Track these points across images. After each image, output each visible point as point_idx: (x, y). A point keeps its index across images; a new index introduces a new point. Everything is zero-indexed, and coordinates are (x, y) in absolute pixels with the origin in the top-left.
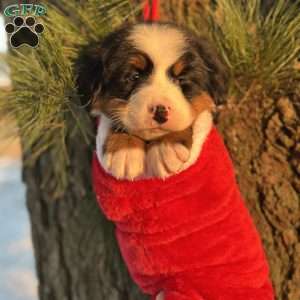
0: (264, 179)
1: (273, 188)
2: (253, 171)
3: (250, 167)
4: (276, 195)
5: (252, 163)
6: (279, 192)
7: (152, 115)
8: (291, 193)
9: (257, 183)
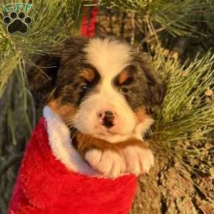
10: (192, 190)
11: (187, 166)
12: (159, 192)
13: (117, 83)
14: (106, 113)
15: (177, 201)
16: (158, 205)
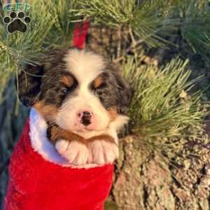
0: (149, 180)
1: (155, 190)
2: (142, 173)
3: (140, 169)
4: (156, 195)
5: (142, 167)
6: (159, 193)
7: (80, 119)
8: (169, 196)
9: (144, 183)
10: (170, 179)
11: (165, 158)
12: (141, 181)
13: (93, 87)
14: (84, 113)
15: (157, 189)
16: (140, 193)
